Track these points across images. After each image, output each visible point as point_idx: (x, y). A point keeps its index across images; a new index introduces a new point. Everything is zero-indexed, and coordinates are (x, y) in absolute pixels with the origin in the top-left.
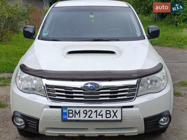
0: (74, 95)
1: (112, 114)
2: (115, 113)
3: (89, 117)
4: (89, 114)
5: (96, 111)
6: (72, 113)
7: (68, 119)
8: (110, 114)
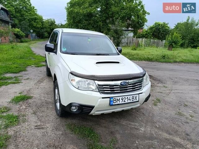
0: (115, 89)
2: (136, 98)
4: (124, 100)
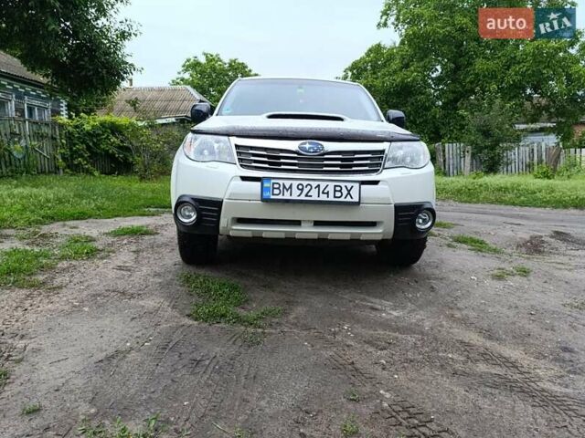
0: (282, 161)
1: (345, 192)
2: (349, 191)
3: (306, 195)
4: (306, 190)
5: (318, 186)
6: (279, 188)
7: (272, 197)
8: (340, 191)
